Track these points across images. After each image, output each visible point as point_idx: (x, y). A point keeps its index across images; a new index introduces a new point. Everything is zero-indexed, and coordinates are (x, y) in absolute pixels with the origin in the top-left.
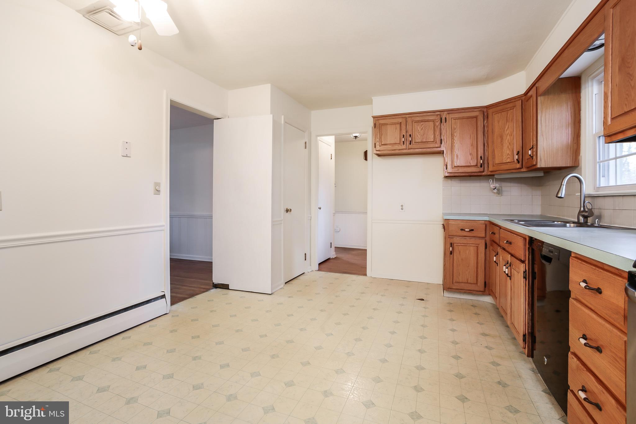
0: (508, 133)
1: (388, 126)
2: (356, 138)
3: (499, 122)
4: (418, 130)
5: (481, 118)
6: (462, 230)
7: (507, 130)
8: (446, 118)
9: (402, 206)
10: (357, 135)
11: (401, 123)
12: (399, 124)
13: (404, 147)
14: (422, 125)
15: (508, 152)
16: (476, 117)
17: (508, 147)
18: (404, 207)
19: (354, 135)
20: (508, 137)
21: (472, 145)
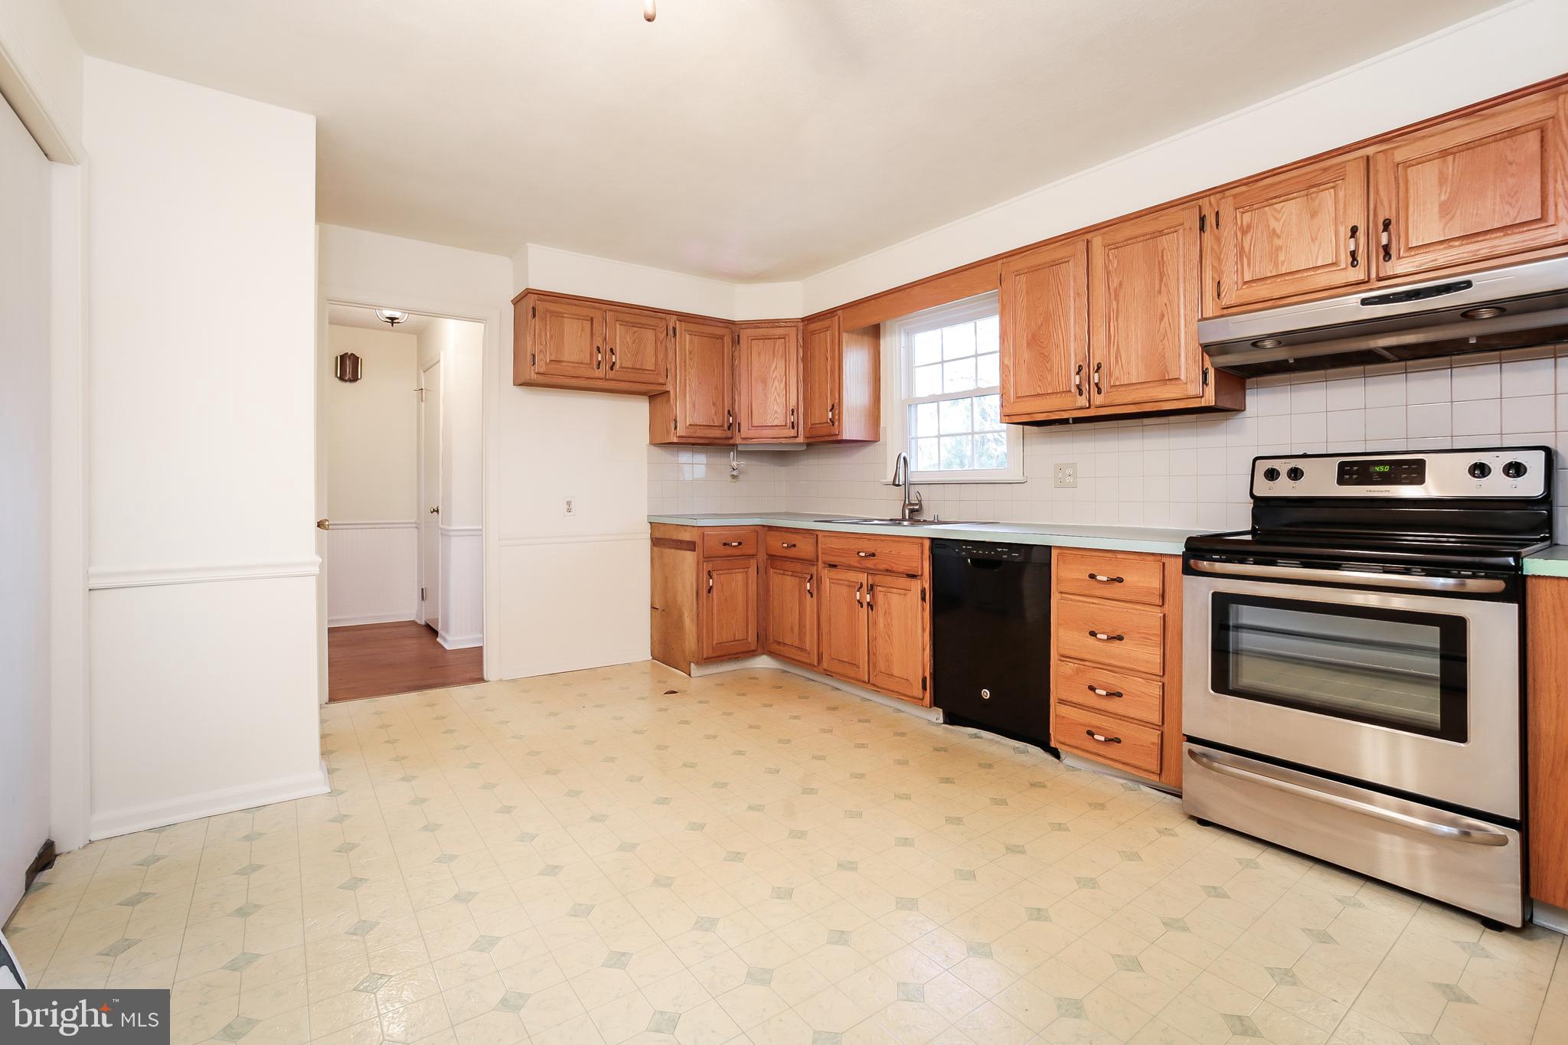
0: (776, 376)
1: (566, 319)
2: (393, 323)
3: (759, 354)
4: (627, 343)
5: (727, 340)
6: (725, 544)
7: (774, 371)
8: (674, 329)
9: (569, 503)
10: (397, 314)
11: (592, 319)
12: (588, 320)
13: (599, 373)
14: (634, 333)
15: (775, 408)
16: (721, 337)
17: (775, 400)
18: (572, 506)
19: (389, 313)
20: (776, 383)
21: (716, 388)
